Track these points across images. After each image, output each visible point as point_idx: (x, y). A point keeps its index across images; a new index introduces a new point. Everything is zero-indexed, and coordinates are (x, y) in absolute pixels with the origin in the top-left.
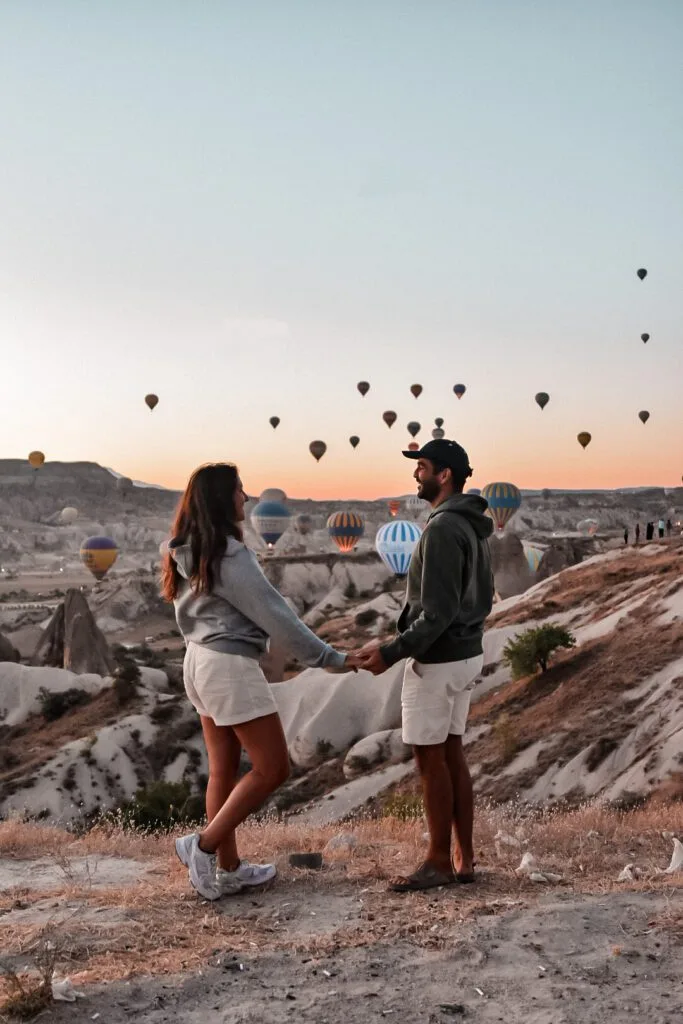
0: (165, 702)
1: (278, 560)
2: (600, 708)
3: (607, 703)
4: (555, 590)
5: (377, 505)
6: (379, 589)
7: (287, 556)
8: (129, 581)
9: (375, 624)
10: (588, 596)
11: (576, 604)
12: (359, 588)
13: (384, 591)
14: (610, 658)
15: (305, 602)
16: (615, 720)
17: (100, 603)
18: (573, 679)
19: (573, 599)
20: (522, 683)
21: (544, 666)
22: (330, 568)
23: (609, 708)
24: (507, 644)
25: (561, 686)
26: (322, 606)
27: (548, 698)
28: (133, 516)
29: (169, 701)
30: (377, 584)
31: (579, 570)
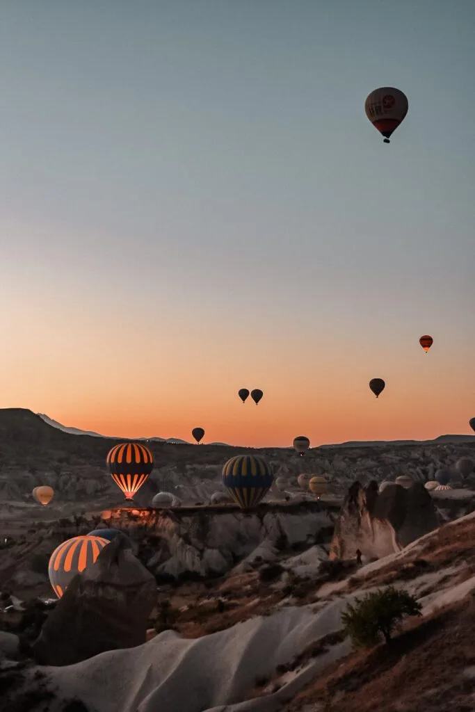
0: (7, 670)
1: (206, 509)
2: (437, 686)
3: (445, 680)
4: (431, 547)
5: (318, 452)
6: (311, 541)
7: (217, 505)
8: (51, 532)
9: (279, 579)
10: (461, 554)
11: (446, 564)
12: (291, 540)
13: (316, 544)
14: (456, 628)
15: (234, 555)
16: (452, 702)
17: (21, 556)
18: (414, 652)
19: (444, 557)
20: (363, 654)
21: (387, 635)
22: (261, 518)
23: (446, 687)
24: (345, 610)
25: (404, 658)
26: (251, 559)
27: (388, 673)
28: (65, 464)
29: (13, 668)
30: (309, 536)
31: (459, 524)
